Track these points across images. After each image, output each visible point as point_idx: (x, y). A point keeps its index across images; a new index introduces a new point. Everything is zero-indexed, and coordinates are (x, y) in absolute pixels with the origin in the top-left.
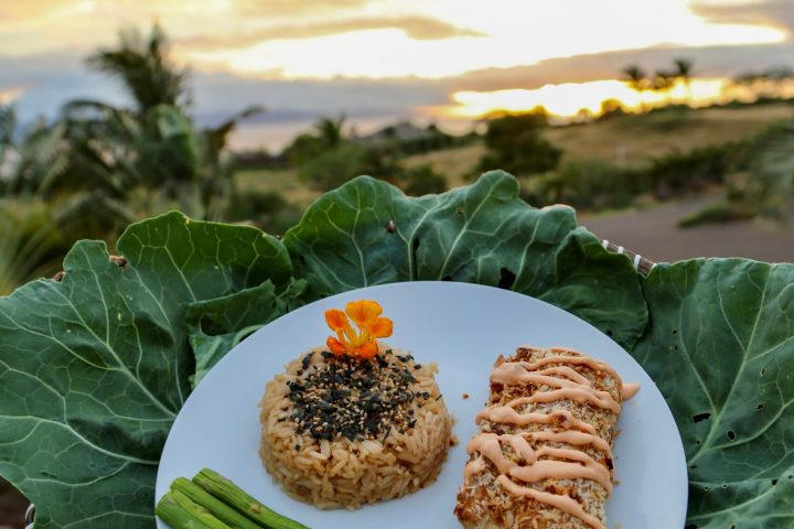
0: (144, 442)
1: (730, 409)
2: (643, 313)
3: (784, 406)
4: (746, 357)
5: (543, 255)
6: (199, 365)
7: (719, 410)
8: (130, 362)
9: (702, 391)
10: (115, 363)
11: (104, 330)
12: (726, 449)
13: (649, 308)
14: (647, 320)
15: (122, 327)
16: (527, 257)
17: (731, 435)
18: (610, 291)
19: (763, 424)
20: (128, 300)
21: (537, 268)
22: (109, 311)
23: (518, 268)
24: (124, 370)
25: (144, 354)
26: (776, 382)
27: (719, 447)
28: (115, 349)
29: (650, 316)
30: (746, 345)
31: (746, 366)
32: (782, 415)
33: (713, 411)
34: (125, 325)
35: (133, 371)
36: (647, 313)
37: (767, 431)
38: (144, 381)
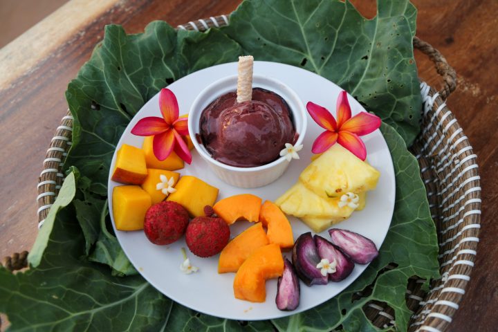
0: (157, 318)
1: (312, 50)
2: (235, 46)
3: (337, 31)
4: (300, 25)
5: (173, 58)
6: (110, 264)
7: (307, 54)
8: (90, 305)
9: (294, 53)
10: (87, 316)
11: (62, 312)
12: (326, 65)
13: (237, 41)
14: (240, 47)
15: (64, 299)
16: (168, 65)
17: (323, 58)
18: (212, 49)
19: (332, 44)
20: (44, 286)
21: (176, 66)
22: (49, 301)
23: (170, 73)
24: (93, 312)
25: (88, 293)
26: (328, 24)
27: (323, 66)
28: (78, 311)
29: (240, 44)
30: (297, 20)
31: (304, 29)
32: (339, 36)
33: (306, 56)
34: (64, 296)
35: (97, 306)
36: (237, 44)
37: (336, 46)
38: (106, 303)
